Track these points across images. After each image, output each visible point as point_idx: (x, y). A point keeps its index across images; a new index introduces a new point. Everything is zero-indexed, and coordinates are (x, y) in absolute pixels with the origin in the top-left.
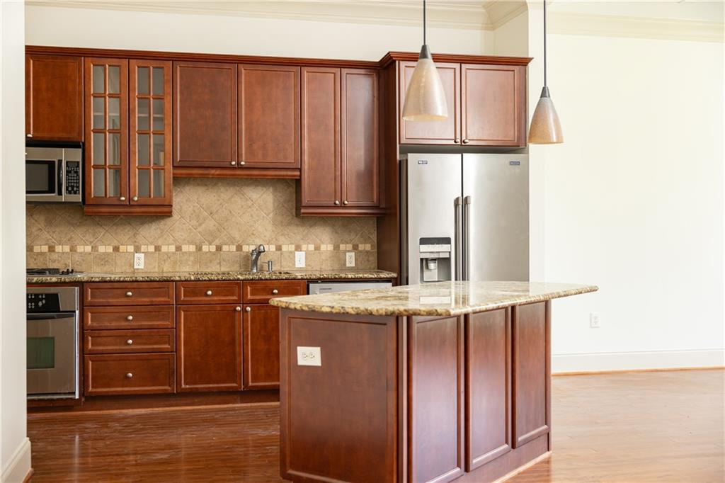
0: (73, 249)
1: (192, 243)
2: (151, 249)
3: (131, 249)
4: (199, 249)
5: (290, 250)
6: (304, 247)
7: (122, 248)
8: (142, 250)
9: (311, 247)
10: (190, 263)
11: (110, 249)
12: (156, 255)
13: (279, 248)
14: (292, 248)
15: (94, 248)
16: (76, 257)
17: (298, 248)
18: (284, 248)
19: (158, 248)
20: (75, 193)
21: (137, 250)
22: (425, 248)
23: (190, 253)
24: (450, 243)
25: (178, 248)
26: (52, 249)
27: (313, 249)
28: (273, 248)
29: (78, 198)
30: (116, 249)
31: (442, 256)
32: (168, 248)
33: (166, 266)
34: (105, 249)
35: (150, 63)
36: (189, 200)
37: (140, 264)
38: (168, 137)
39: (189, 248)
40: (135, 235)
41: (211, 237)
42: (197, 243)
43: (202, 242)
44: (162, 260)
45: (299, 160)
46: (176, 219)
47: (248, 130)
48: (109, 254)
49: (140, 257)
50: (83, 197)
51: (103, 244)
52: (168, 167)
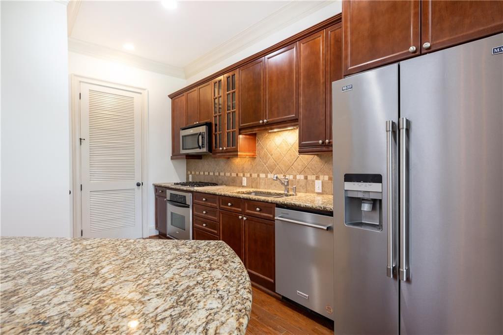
0: (225, 175)
1: (263, 172)
2: (248, 175)
3: (241, 175)
4: (267, 177)
5: (312, 179)
6: (321, 177)
7: (239, 174)
8: (246, 176)
9: (326, 178)
10: (263, 184)
11: (235, 176)
12: (250, 178)
13: (306, 178)
14: (314, 177)
15: (231, 174)
16: (226, 179)
17: (317, 178)
18: (309, 178)
19: (251, 175)
20: (204, 147)
21: (244, 176)
23: (263, 179)
24: (381, 182)
25: (258, 175)
26: (219, 174)
27: (327, 179)
28: (301, 177)
29: (204, 150)
30: (237, 175)
31: (373, 196)
32: (255, 175)
33: (254, 185)
34: (234, 175)
35: (230, 74)
36: (262, 148)
37: (245, 183)
38: (237, 113)
39: (262, 176)
40: (243, 168)
41: (272, 169)
42: (266, 173)
43: (268, 172)
44: (253, 182)
45: (298, 113)
46: (258, 159)
47: (270, 98)
48: (235, 177)
49: (245, 179)
50: (210, 149)
51: (233, 172)
52: (237, 129)
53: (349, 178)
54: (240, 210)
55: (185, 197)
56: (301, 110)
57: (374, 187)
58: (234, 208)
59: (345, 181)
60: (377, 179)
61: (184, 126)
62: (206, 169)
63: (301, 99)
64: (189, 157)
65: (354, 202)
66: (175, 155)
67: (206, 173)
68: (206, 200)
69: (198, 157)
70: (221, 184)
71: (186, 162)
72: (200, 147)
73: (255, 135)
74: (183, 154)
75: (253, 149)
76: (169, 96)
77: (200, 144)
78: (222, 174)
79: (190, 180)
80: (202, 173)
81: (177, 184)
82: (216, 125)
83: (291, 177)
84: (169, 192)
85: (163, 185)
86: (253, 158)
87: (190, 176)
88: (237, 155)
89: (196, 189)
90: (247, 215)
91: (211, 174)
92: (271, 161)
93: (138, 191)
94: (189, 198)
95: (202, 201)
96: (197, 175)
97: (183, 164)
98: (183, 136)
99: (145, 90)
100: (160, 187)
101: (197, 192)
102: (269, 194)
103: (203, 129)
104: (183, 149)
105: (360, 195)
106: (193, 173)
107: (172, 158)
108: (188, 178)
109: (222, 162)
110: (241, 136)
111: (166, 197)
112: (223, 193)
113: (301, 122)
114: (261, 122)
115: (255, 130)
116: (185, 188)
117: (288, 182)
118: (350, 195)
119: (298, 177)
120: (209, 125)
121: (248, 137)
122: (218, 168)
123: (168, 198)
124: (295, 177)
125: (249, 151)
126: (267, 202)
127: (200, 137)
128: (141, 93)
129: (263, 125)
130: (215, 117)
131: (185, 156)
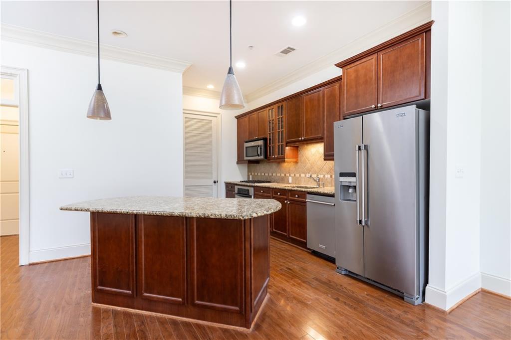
0: (276, 175)
1: (303, 173)
2: (293, 175)
3: (288, 175)
4: (306, 176)
7: (287, 175)
10: (303, 182)
12: (294, 177)
13: (331, 176)
15: (281, 175)
16: (277, 178)
19: (295, 175)
20: (261, 155)
21: (290, 176)
22: (343, 179)
25: (300, 175)
26: (272, 175)
28: (329, 176)
30: (285, 175)
32: (297, 175)
33: (297, 183)
34: (283, 175)
35: (280, 104)
36: (303, 156)
37: (290, 181)
38: (285, 132)
39: (303, 175)
40: (289, 170)
41: (309, 171)
42: (305, 173)
43: (306, 173)
44: (296, 179)
45: (323, 134)
46: (299, 164)
47: (306, 123)
48: (283, 177)
49: (290, 179)
50: (266, 157)
51: (282, 173)
52: (284, 143)
53: (342, 175)
54: (286, 197)
55: (248, 190)
56: (325, 132)
57: (352, 179)
58: (281, 196)
59: (340, 176)
60: (354, 175)
61: (247, 140)
62: (263, 171)
63: (325, 124)
64: (250, 162)
65: (346, 188)
66: (240, 161)
67: (263, 174)
68: (263, 192)
69: (257, 162)
70: (274, 182)
71: (247, 166)
72: (258, 155)
73: (298, 147)
74: (247, 160)
75: (296, 157)
76: (236, 117)
77: (259, 153)
78: (274, 174)
79: (251, 179)
80: (259, 174)
81: (242, 182)
82: (270, 139)
83: (321, 176)
84: (236, 187)
85: (232, 183)
86: (296, 162)
87: (251, 176)
88: (285, 161)
89: (256, 184)
90: (290, 200)
91: (266, 174)
92: (308, 165)
93: (214, 186)
94: (252, 191)
95: (261, 192)
96: (256, 176)
97: (245, 168)
98: (246, 148)
99: (219, 114)
100: (230, 184)
101: (257, 187)
102: (307, 188)
103: (261, 143)
104: (246, 156)
105: (347, 184)
106: (253, 174)
107: (237, 163)
108: (249, 178)
109: (274, 166)
110: (287, 148)
111: (234, 191)
112: (274, 187)
113: (325, 139)
114: (300, 139)
115: (297, 144)
116: (248, 184)
117: (319, 179)
118: (343, 184)
119: (326, 176)
120: (265, 140)
121: (292, 148)
122: (271, 170)
123: (236, 191)
124: (324, 176)
125: (293, 158)
126: (302, 191)
127: (259, 148)
128: (216, 117)
129: (301, 141)
130: (270, 134)
131: (247, 162)
